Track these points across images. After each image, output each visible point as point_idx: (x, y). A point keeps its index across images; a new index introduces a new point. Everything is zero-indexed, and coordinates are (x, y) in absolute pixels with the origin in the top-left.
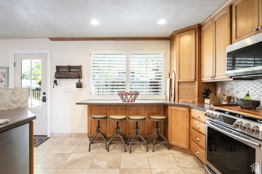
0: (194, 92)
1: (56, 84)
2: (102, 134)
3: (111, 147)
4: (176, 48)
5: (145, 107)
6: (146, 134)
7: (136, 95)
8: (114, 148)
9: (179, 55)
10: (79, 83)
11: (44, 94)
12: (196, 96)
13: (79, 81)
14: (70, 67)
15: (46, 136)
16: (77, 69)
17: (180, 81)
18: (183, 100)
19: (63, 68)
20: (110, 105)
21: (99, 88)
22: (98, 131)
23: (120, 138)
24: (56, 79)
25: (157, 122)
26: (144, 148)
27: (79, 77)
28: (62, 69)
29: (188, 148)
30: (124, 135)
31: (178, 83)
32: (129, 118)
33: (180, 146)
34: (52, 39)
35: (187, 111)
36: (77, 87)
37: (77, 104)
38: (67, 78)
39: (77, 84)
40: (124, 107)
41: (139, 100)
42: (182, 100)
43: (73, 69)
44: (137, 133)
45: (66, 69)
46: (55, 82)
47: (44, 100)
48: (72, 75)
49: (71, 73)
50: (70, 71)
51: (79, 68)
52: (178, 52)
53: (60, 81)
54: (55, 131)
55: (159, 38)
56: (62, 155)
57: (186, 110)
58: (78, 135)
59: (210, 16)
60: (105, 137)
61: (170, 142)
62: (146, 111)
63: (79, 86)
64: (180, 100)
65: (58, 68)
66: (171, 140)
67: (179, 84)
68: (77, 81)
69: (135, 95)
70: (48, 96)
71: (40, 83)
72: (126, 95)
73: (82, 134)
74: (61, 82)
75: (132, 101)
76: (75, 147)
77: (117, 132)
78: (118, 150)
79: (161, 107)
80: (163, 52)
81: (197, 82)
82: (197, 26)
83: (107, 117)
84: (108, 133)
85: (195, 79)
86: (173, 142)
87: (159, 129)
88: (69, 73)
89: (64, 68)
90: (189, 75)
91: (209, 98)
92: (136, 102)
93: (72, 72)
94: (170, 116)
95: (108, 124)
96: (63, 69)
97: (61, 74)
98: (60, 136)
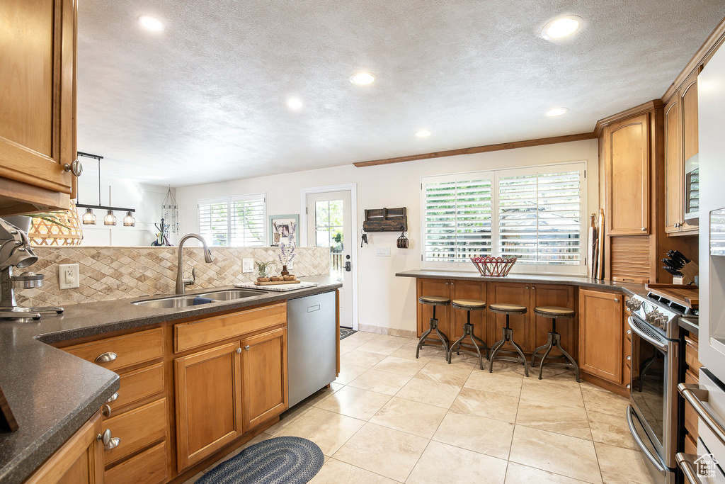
0: (648, 260)
1: (366, 242)
2: (440, 332)
3: (456, 359)
4: (605, 159)
5: (530, 288)
6: (533, 345)
7: (507, 263)
8: (462, 361)
9: (612, 174)
10: (402, 240)
11: (348, 257)
12: (652, 269)
13: (402, 236)
14: (387, 211)
15: (351, 328)
16: (398, 214)
17: (614, 233)
18: (621, 278)
19: (375, 213)
20: (457, 281)
21: (452, 250)
22: (433, 326)
23: (473, 345)
24: (366, 233)
25: (554, 320)
26: (522, 370)
27: (402, 228)
28: (373, 215)
29: (618, 380)
30: (485, 341)
31: (612, 238)
32: (490, 308)
33: (602, 375)
34: (358, 165)
35: (616, 299)
36: (399, 246)
37: (397, 275)
38: (383, 230)
39: (398, 240)
40: (484, 285)
41: (513, 274)
42: (619, 278)
43: (391, 214)
44: (508, 337)
45: (381, 214)
46: (364, 237)
47: (348, 268)
48: (390, 225)
49: (389, 222)
50: (387, 219)
51: (402, 211)
52: (608, 168)
53: (371, 235)
54: (365, 322)
55: (568, 136)
56: (374, 355)
57: (614, 297)
58: (402, 334)
59: (673, 84)
60: (447, 340)
61: (582, 367)
62: (533, 298)
63: (402, 244)
64: (615, 278)
65: (368, 213)
66: (585, 363)
67: (614, 241)
68: (398, 235)
69: (505, 264)
70: (353, 262)
71: (338, 239)
72: (485, 263)
73: (408, 331)
74: (374, 237)
75: (499, 276)
76: (396, 349)
77: (468, 332)
78: (468, 365)
79: (568, 290)
80: (582, 167)
81: (653, 237)
82: (652, 105)
83: (449, 302)
84: (453, 334)
85: (650, 230)
86: (589, 367)
87: (557, 337)
88: (385, 221)
89: (378, 212)
90: (633, 218)
91: (679, 274)
92: (509, 276)
93: (391, 219)
94: (581, 311)
95: (453, 315)
96: (376, 215)
97: (373, 223)
98: (372, 330)
